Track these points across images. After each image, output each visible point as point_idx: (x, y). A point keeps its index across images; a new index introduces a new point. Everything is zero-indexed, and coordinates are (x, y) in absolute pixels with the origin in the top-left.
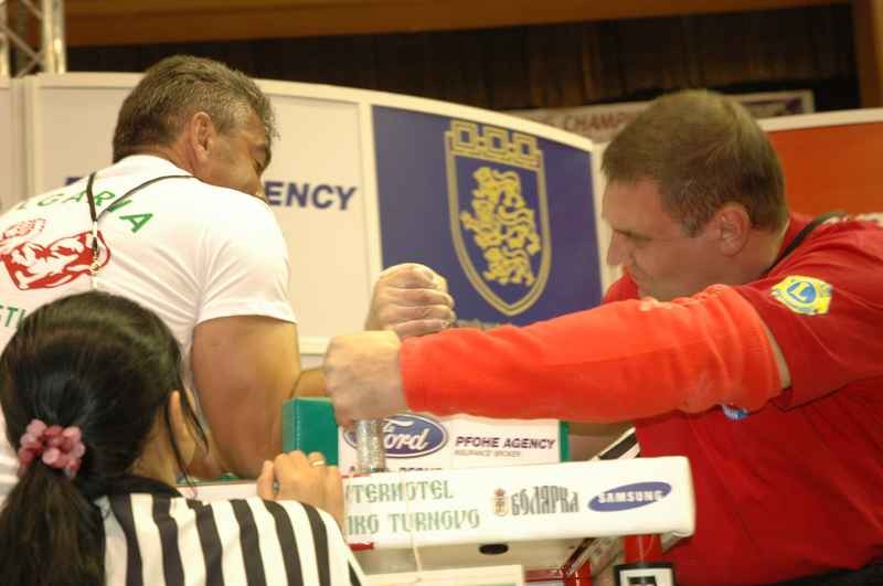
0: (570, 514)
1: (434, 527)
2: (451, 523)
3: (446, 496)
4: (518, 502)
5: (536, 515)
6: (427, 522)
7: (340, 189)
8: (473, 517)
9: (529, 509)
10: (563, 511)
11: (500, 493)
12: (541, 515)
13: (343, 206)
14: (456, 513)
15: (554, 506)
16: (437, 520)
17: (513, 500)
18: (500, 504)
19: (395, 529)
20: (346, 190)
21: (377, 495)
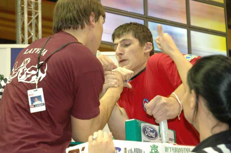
21: (175, 151)
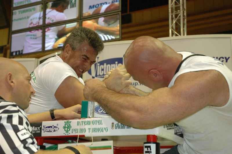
1: (98, 131)
2: (101, 131)
3: (101, 124)
4: (117, 126)
5: (121, 129)
6: (96, 130)
7: (226, 58)
8: (106, 130)
9: (119, 128)
10: (127, 128)
12: (122, 129)
13: (227, 61)
14: (103, 128)
15: (125, 127)
16: (98, 130)
17: (116, 125)
19: (89, 132)
20: (227, 58)
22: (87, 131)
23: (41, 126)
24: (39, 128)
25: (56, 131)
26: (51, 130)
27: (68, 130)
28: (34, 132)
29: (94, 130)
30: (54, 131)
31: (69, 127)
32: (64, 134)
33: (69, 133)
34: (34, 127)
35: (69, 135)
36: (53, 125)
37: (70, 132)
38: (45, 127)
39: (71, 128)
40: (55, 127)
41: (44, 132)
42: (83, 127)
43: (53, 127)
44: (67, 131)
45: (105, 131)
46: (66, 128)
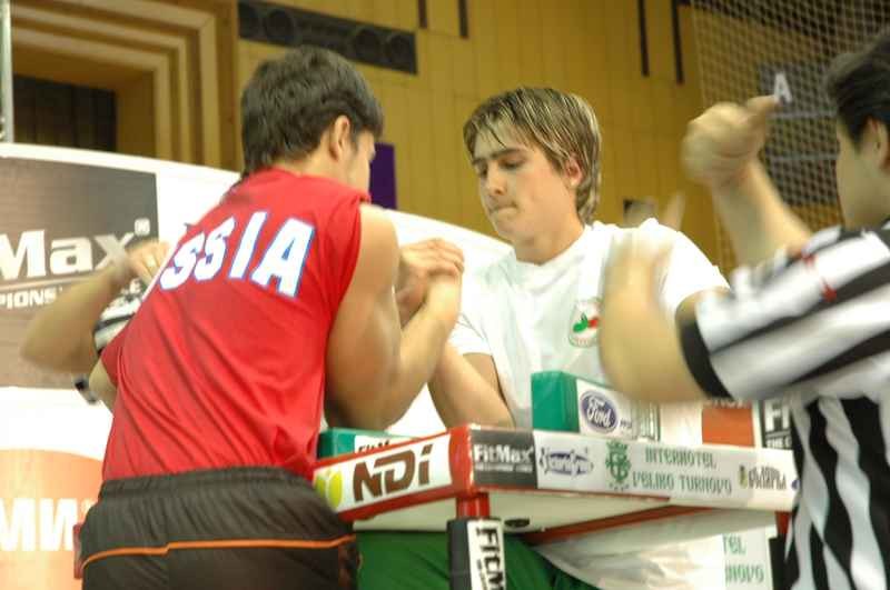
0: (782, 492)
9: (759, 484)
11: (742, 469)
18: (743, 477)
19: (683, 488)
22: (678, 483)
23: (531, 450)
24: (526, 454)
25: (584, 472)
26: (568, 467)
27: (623, 473)
28: (510, 469)
29: (696, 483)
30: (579, 472)
31: (623, 463)
32: (611, 485)
33: (627, 486)
34: (507, 449)
35: (626, 491)
36: (573, 452)
37: (629, 480)
38: (546, 452)
39: (629, 467)
40: (578, 458)
41: (546, 472)
42: (663, 468)
43: (573, 457)
44: (620, 479)
45: (723, 490)
46: (615, 468)
